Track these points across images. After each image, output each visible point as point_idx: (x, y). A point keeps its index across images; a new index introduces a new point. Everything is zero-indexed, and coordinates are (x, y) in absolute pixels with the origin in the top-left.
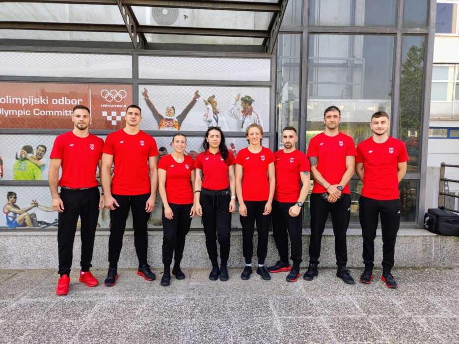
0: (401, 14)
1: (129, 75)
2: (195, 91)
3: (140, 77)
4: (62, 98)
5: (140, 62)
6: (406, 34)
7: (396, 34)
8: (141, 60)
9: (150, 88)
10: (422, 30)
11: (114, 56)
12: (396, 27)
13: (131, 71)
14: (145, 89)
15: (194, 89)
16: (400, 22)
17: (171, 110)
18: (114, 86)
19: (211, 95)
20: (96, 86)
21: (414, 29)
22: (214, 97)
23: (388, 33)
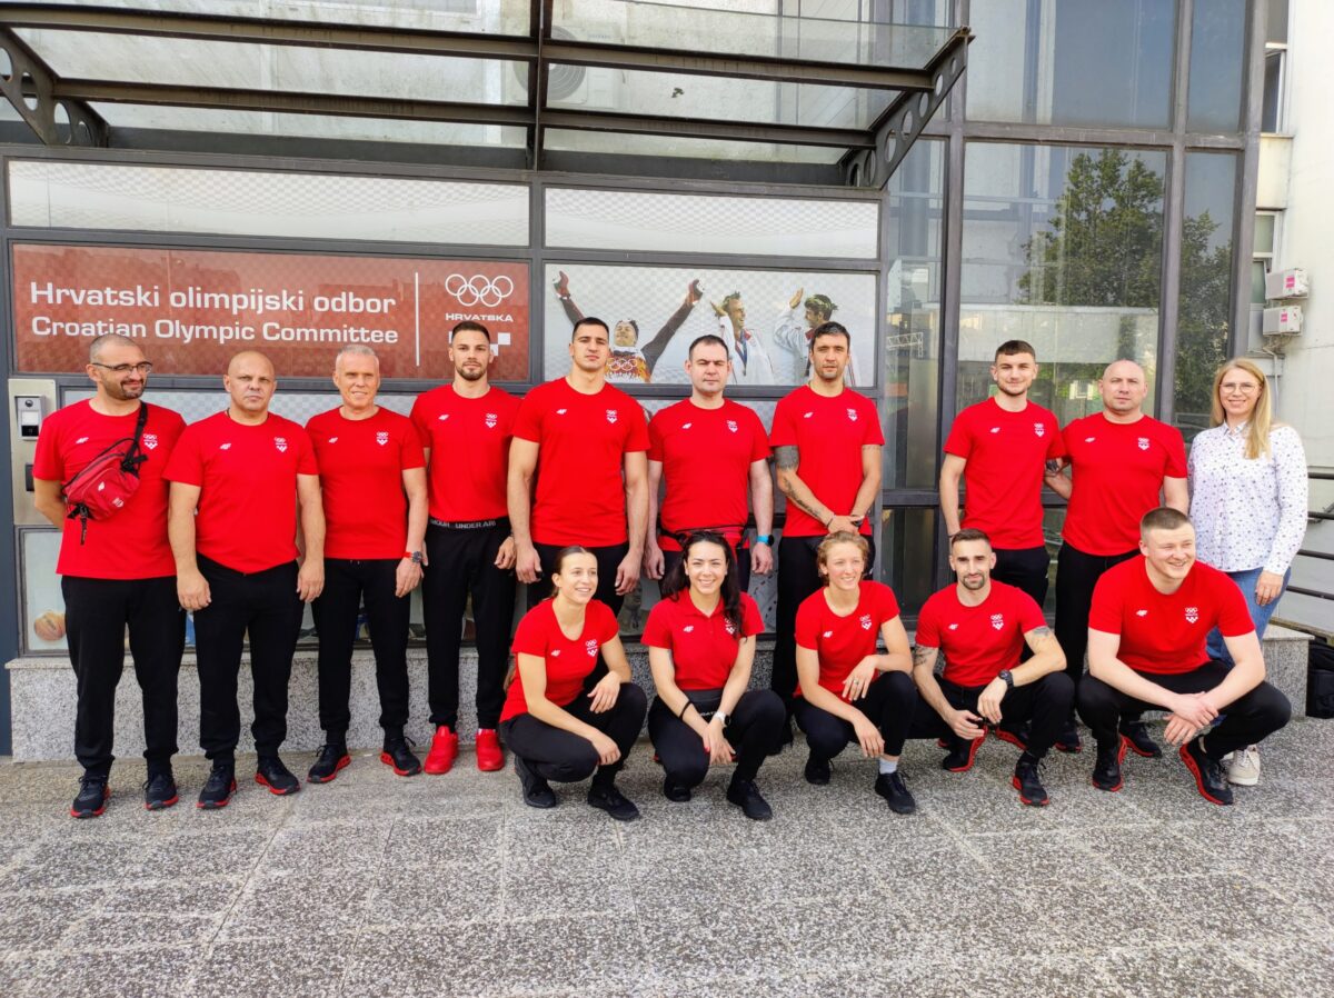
0: (1181, 99)
1: (521, 238)
2: (691, 281)
3: (548, 244)
4: (340, 297)
5: (549, 204)
6: (1195, 149)
7: (1170, 147)
8: (552, 199)
9: (574, 272)
10: (1231, 140)
11: (482, 187)
12: (1172, 131)
13: (527, 226)
14: (561, 273)
15: (686, 276)
16: (1181, 119)
17: (627, 330)
18: (480, 264)
19: (729, 293)
20: (433, 264)
21: (1212, 138)
22: (737, 296)
23: (1152, 146)
